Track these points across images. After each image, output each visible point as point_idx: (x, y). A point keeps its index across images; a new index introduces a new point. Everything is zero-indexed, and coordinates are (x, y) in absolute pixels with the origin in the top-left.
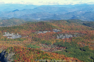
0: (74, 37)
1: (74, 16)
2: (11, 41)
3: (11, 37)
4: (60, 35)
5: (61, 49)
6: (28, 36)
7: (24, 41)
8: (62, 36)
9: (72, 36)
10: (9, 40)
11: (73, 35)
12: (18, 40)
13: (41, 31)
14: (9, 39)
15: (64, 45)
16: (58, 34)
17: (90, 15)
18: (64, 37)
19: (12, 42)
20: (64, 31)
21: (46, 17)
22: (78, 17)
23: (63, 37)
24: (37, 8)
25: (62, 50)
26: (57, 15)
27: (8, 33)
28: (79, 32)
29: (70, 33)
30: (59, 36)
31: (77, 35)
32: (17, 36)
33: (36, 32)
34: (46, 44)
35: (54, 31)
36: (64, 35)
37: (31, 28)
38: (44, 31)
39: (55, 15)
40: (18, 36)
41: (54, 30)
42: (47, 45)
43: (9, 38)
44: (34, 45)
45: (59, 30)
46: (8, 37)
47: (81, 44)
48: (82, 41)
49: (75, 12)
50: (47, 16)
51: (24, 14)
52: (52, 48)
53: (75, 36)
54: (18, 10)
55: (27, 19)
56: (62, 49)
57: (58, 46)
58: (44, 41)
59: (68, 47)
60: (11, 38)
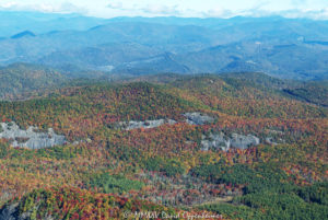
0: (266, 143)
1: (236, 58)
2: (28, 158)
3: (24, 140)
4: (211, 136)
5: (224, 192)
6: (92, 138)
7: (79, 159)
8: (221, 140)
9: (257, 140)
10: (18, 152)
11: (262, 136)
12: (51, 154)
13: (139, 119)
14: (17, 148)
15: (232, 176)
16: (204, 130)
17: (291, 56)
18: (228, 144)
19: (31, 162)
20: (227, 120)
21: (135, 62)
22: (250, 61)
23: (224, 145)
24: (99, 27)
25: (230, 198)
26: (174, 53)
27: (15, 127)
28: (281, 124)
29: (249, 130)
30: (210, 140)
31: (275, 138)
32: (50, 137)
33: (121, 123)
34: (165, 172)
35: (190, 119)
36: (228, 135)
37: (100, 108)
38: (150, 119)
39: (167, 55)
40: (53, 140)
41: (187, 114)
42: (167, 175)
43: (15, 144)
44: (118, 178)
45: (209, 114)
46: (12, 140)
47: (298, 171)
48: (300, 163)
49: (239, 44)
50: (141, 59)
51: (54, 50)
52: (189, 187)
53: (268, 140)
54: (33, 35)
55: (68, 67)
56: (230, 192)
57: (211, 178)
58: (153, 159)
59: (250, 188)
60: (25, 145)
